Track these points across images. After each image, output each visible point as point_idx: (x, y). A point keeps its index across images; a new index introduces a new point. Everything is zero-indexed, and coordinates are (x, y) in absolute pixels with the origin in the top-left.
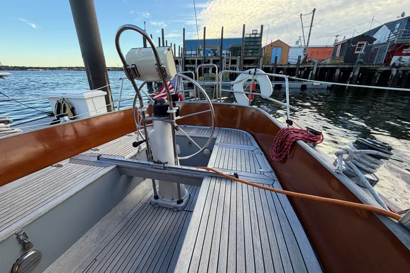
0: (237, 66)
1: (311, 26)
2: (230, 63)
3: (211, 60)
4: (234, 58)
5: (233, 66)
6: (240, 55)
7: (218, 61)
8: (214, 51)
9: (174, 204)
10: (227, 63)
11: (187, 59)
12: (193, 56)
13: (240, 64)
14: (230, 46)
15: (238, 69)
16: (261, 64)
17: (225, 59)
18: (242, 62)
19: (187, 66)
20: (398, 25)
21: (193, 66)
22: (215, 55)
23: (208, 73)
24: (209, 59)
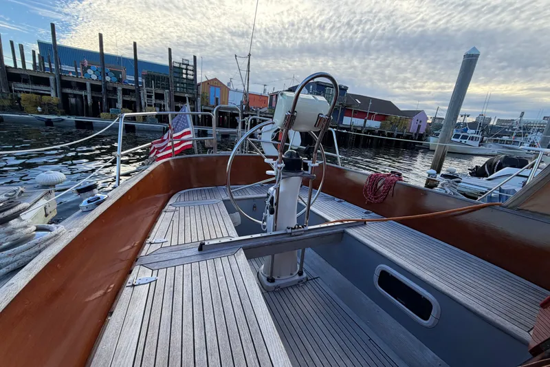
0: (166, 102)
1: (249, 71)
2: (153, 97)
3: (120, 88)
4: (159, 91)
5: (158, 102)
6: (169, 89)
7: (133, 91)
8: (117, 74)
9: (297, 277)
10: (149, 97)
11: (64, 78)
12: (71, 75)
13: (170, 101)
14: (145, 72)
15: (167, 108)
16: (199, 105)
17: (145, 91)
18: (173, 99)
19: (68, 91)
20: (311, 87)
21: (83, 93)
22: (120, 81)
23: (115, 108)
24: (115, 85)
